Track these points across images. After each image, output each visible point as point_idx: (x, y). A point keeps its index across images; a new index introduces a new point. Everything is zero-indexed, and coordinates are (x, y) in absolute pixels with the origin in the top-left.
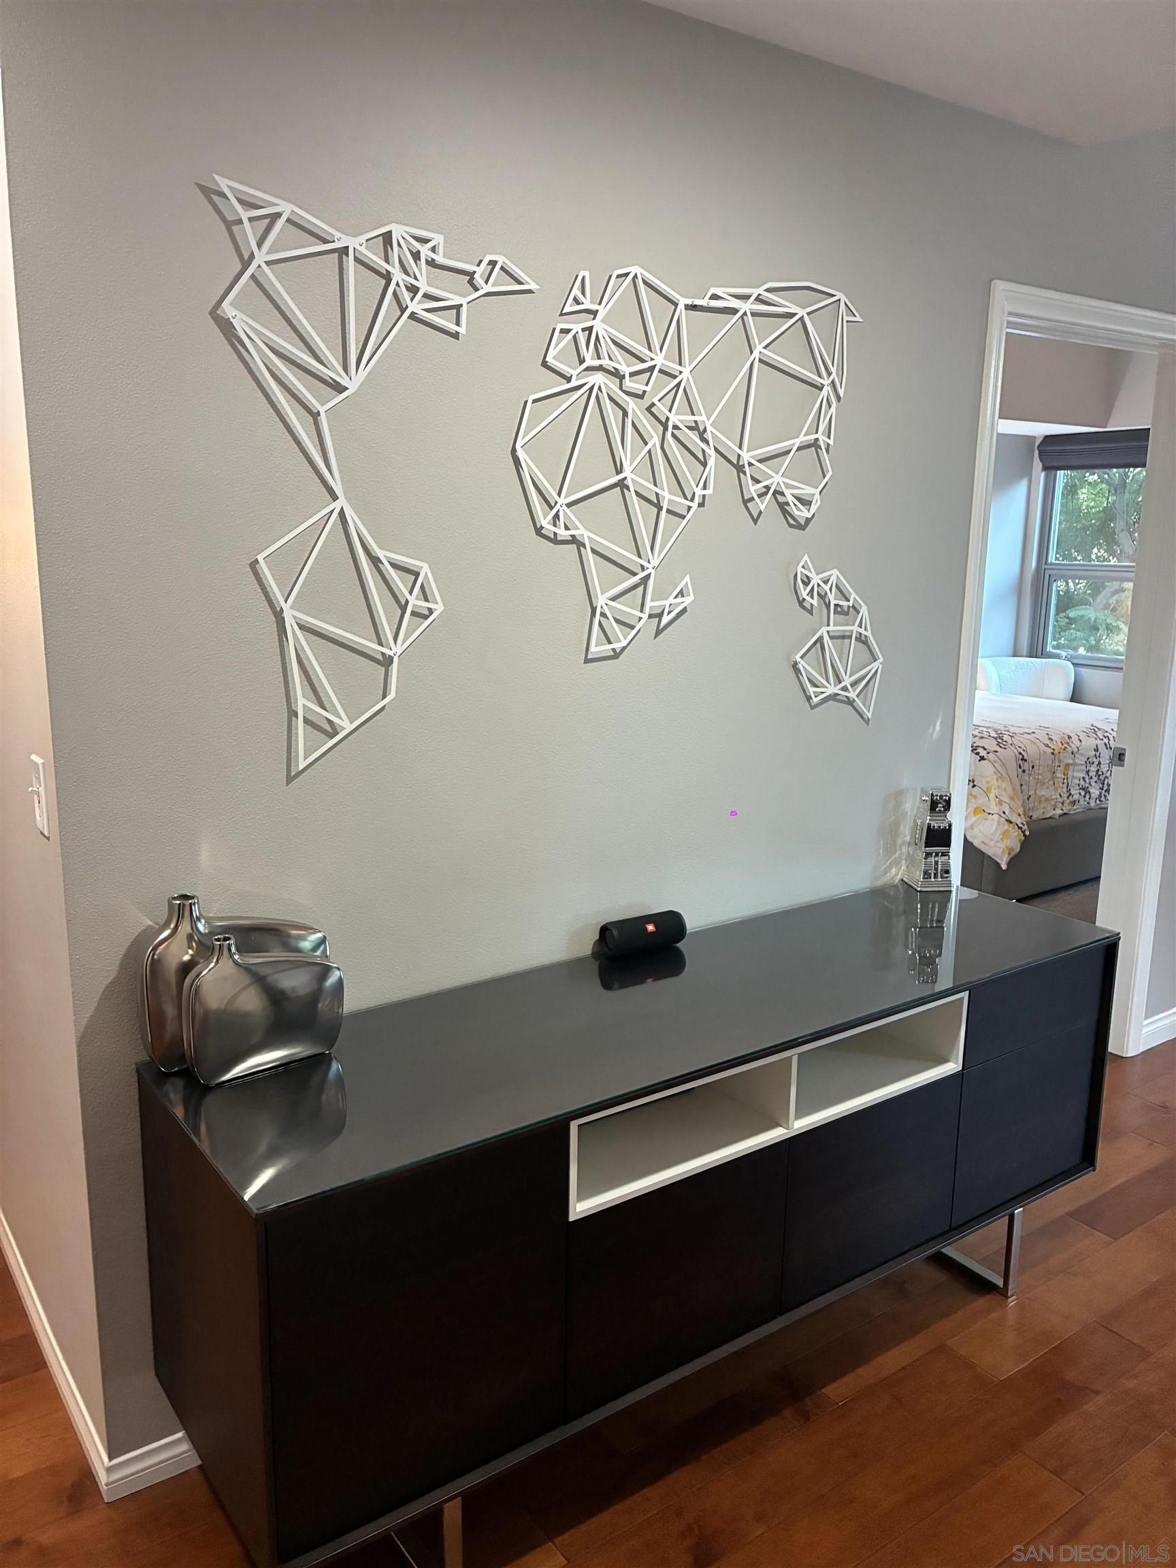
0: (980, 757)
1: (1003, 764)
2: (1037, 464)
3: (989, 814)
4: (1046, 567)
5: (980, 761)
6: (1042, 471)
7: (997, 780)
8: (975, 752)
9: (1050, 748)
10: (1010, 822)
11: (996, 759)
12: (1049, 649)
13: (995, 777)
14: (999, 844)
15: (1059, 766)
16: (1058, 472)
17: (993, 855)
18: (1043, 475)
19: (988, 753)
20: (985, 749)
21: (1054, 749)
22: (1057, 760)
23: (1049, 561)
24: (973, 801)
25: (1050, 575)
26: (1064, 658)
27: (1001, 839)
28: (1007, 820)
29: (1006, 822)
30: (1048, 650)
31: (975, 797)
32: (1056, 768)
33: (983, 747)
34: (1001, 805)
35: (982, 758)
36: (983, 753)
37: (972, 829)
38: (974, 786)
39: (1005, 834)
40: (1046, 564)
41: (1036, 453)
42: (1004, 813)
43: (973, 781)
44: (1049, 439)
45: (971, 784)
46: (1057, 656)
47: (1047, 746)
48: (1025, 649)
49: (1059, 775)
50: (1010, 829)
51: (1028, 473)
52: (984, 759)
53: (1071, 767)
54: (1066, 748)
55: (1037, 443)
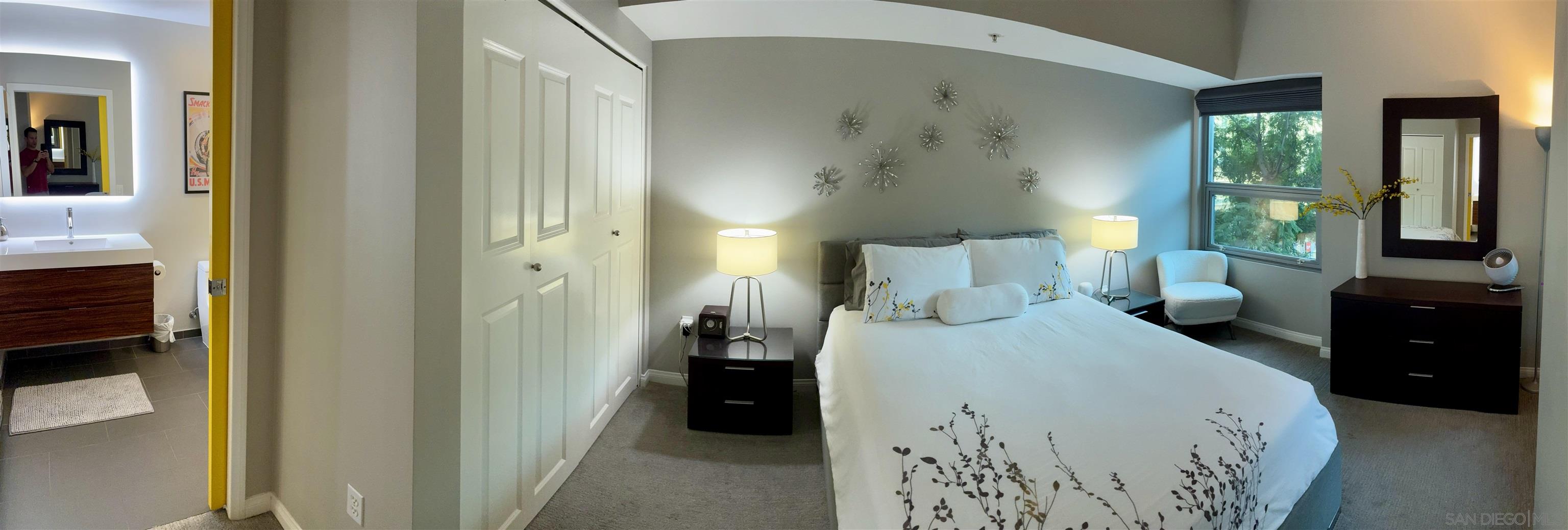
12: (1212, 242)
23: (1209, 182)
25: (1210, 191)
30: (1211, 244)
40: (1206, 184)
41: (1195, 102)
51: (1190, 117)
55: (1195, 95)
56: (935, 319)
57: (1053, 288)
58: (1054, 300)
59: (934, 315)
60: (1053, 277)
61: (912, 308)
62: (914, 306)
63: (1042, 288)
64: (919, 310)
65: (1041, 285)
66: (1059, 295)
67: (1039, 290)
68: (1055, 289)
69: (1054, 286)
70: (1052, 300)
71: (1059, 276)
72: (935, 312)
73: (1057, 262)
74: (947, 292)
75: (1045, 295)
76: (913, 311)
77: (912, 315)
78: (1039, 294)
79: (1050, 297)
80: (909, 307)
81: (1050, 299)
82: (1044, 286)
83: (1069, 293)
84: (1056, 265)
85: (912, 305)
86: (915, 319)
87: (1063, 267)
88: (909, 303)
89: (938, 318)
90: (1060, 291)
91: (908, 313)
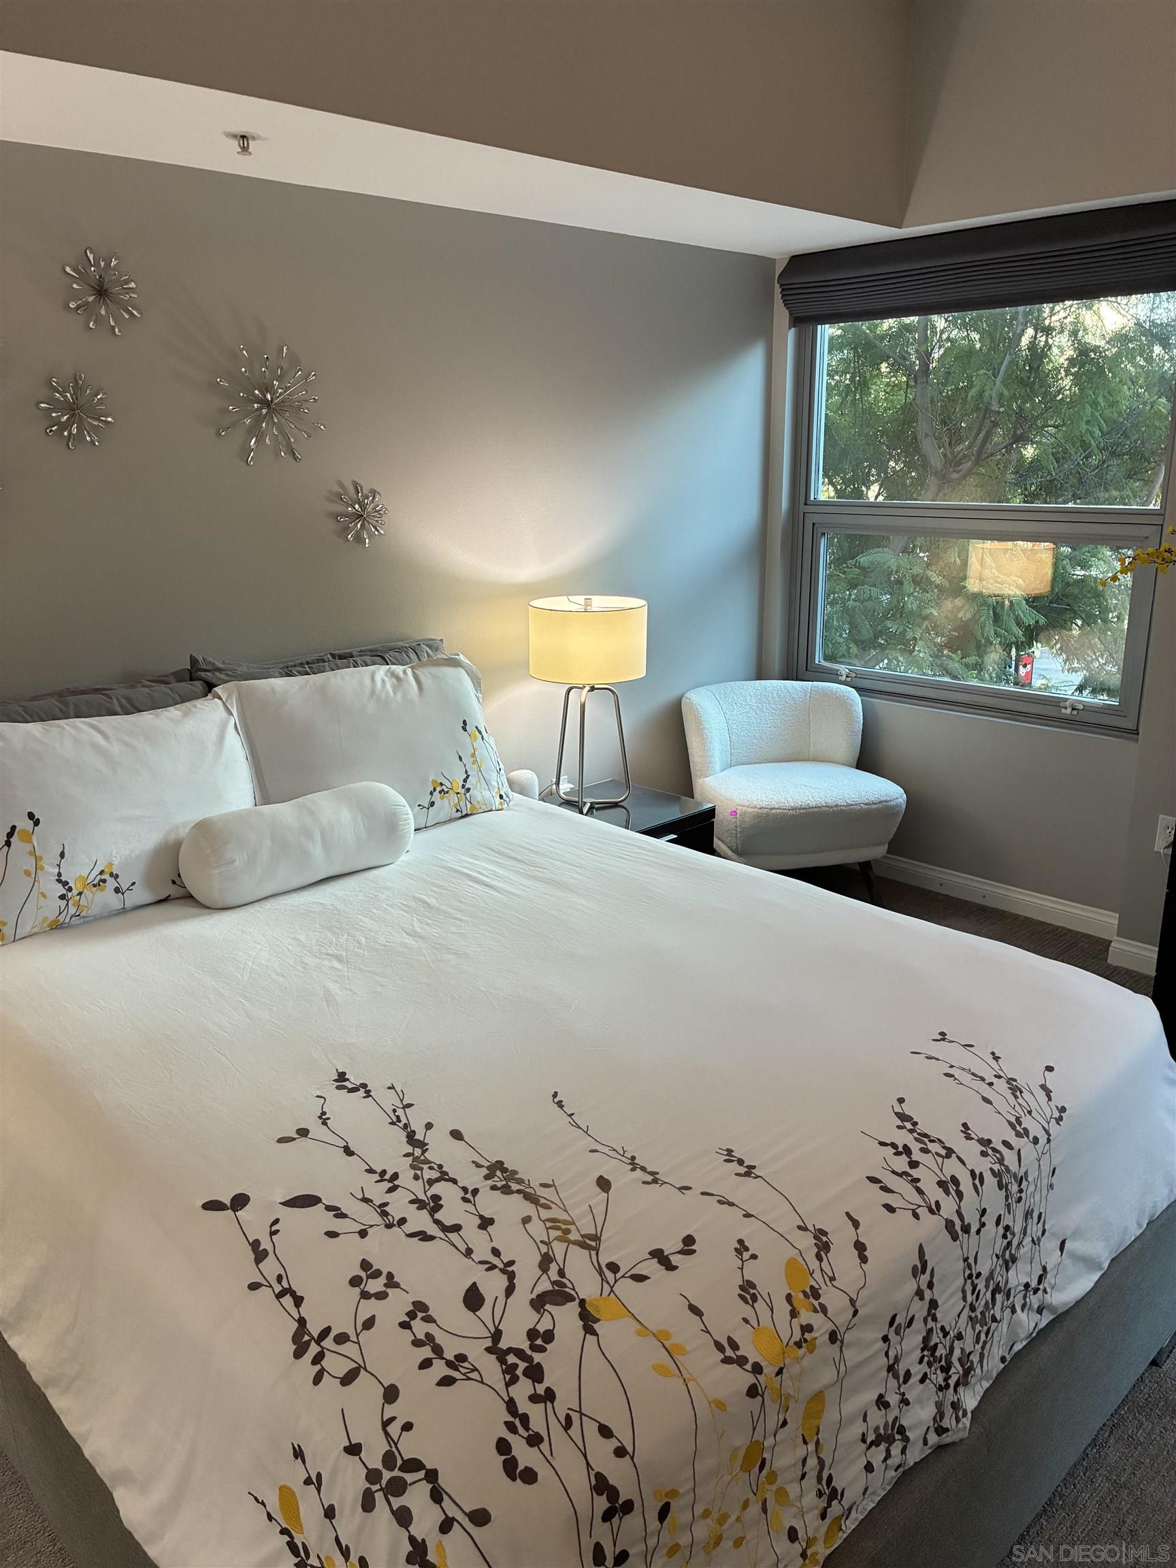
0: (412, 1540)
2: (781, 315)
4: (807, 507)
6: (790, 328)
9: (741, 1361)
12: (818, 659)
15: (785, 1423)
16: (819, 327)
18: (791, 334)
21: (757, 1369)
22: (772, 1407)
23: (812, 499)
25: (814, 524)
26: (843, 678)
30: (817, 662)
32: (769, 1442)
40: (806, 504)
41: (778, 289)
44: (801, 262)
46: (833, 677)
47: (730, 1353)
48: (776, 662)
49: (785, 1458)
51: (763, 331)
53: (831, 1397)
54: (807, 1328)
55: (779, 270)
56: (179, 901)
57: (463, 786)
58: (467, 815)
59: (173, 891)
60: (460, 758)
61: (111, 883)
62: (117, 877)
63: (439, 789)
64: (133, 884)
65: (434, 781)
66: (478, 802)
67: (431, 794)
68: (468, 790)
69: (465, 781)
70: (462, 817)
71: (473, 755)
72: (174, 882)
73: (465, 722)
74: (203, 828)
75: (445, 807)
76: (117, 890)
77: (114, 901)
78: (432, 804)
79: (458, 811)
80: (104, 881)
81: (459, 814)
82: (441, 784)
83: (501, 797)
84: (464, 729)
85: (111, 875)
86: (123, 911)
87: (480, 732)
88: (102, 873)
89: (188, 898)
90: (480, 793)
91: (107, 898)
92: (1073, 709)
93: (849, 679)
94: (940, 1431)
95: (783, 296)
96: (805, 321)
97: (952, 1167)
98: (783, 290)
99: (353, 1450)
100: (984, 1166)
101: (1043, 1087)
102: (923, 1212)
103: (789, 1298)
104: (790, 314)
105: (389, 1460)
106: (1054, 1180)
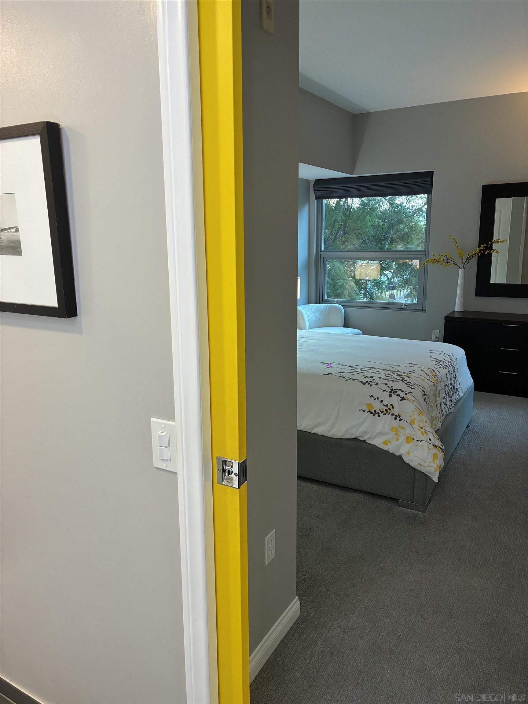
0: (401, 397)
1: (418, 402)
2: (313, 196)
3: (418, 441)
4: (321, 253)
5: (401, 400)
6: (315, 199)
7: (419, 415)
8: (396, 394)
10: (435, 446)
11: (413, 399)
12: (326, 298)
13: (416, 412)
14: (431, 465)
15: (437, 393)
16: (323, 200)
17: (426, 472)
18: (316, 202)
19: (406, 394)
20: (403, 391)
21: (433, 382)
22: (436, 389)
24: (402, 431)
25: (323, 258)
26: (335, 302)
27: (433, 461)
28: (433, 445)
29: (433, 447)
31: (403, 428)
32: (436, 395)
33: (400, 390)
34: (426, 434)
35: (403, 399)
36: (402, 395)
37: (409, 454)
38: (401, 420)
39: (435, 456)
40: (321, 251)
41: (312, 189)
42: (430, 440)
43: (400, 417)
44: (319, 182)
45: (398, 419)
46: (332, 302)
47: (429, 380)
48: (313, 298)
49: (437, 399)
50: (437, 452)
51: (308, 200)
52: (405, 399)
53: (440, 392)
55: (312, 184)
92: (405, 306)
93: (337, 303)
94: (450, 409)
95: (314, 191)
96: (319, 198)
97: (445, 364)
98: (314, 189)
99: (385, 390)
100: (449, 364)
101: (452, 355)
102: (444, 368)
103: (433, 376)
104: (316, 196)
105: (392, 390)
106: (458, 371)
